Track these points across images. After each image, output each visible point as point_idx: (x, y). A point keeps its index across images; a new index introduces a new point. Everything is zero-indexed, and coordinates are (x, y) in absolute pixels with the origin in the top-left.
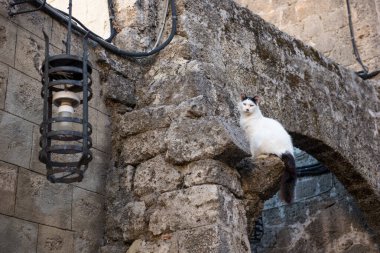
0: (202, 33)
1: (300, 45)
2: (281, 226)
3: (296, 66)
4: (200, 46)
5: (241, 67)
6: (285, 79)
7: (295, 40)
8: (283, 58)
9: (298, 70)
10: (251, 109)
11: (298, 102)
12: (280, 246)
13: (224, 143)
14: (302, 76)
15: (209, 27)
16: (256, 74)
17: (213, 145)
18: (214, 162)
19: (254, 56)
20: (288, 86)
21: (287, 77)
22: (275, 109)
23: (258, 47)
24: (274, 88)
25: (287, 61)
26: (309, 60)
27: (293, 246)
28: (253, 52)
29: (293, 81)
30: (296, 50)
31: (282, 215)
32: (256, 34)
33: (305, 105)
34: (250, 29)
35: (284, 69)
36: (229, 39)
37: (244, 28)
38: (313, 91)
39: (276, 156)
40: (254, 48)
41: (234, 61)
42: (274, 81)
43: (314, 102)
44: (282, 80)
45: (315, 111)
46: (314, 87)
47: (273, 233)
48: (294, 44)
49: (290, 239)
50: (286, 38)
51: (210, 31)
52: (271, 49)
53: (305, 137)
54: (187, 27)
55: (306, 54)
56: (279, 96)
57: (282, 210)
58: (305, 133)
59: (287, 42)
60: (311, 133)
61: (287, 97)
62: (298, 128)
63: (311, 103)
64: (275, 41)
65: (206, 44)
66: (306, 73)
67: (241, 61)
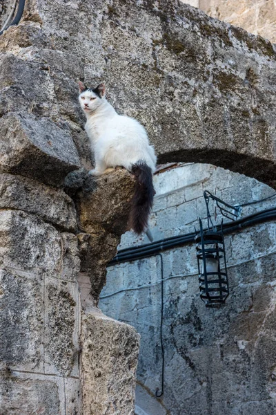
0: (67, 17)
1: (240, 34)
2: (258, 284)
3: (231, 62)
4: (63, 33)
5: (134, 62)
6: (211, 79)
7: (232, 28)
8: (209, 51)
9: (235, 67)
10: (91, 103)
11: (232, 109)
12: (257, 309)
13: (21, 147)
14: (242, 75)
15: (80, 9)
16: (160, 72)
17: (8, 153)
18: (10, 177)
19: (158, 48)
20: (217, 89)
21: (215, 77)
22: (190, 118)
23: (165, 37)
24: (191, 91)
25: (216, 56)
26: (254, 54)
27: (273, 309)
28: (156, 43)
29: (226, 82)
30: (234, 40)
31: (259, 270)
32: (164, 19)
33: (245, 114)
34: (154, 13)
35: (211, 67)
36: (115, 25)
37: (143, 12)
38: (260, 95)
39: (123, 167)
40: (160, 37)
41: (123, 54)
42: (192, 82)
43: (261, 110)
44: (205, 80)
45: (262, 121)
46: (262, 90)
47: (249, 294)
48: (230, 33)
49: (269, 300)
50: (217, 25)
51: (82, 14)
52: (190, 38)
53: (244, 156)
54: (40, 7)
55: (250, 46)
56: (198, 101)
57: (259, 263)
58: (242, 151)
59: (217, 31)
60: (253, 151)
61: (214, 103)
62: (231, 145)
63: (255, 111)
64: (196, 28)
65: (73, 32)
66: (249, 72)
67: (134, 55)
